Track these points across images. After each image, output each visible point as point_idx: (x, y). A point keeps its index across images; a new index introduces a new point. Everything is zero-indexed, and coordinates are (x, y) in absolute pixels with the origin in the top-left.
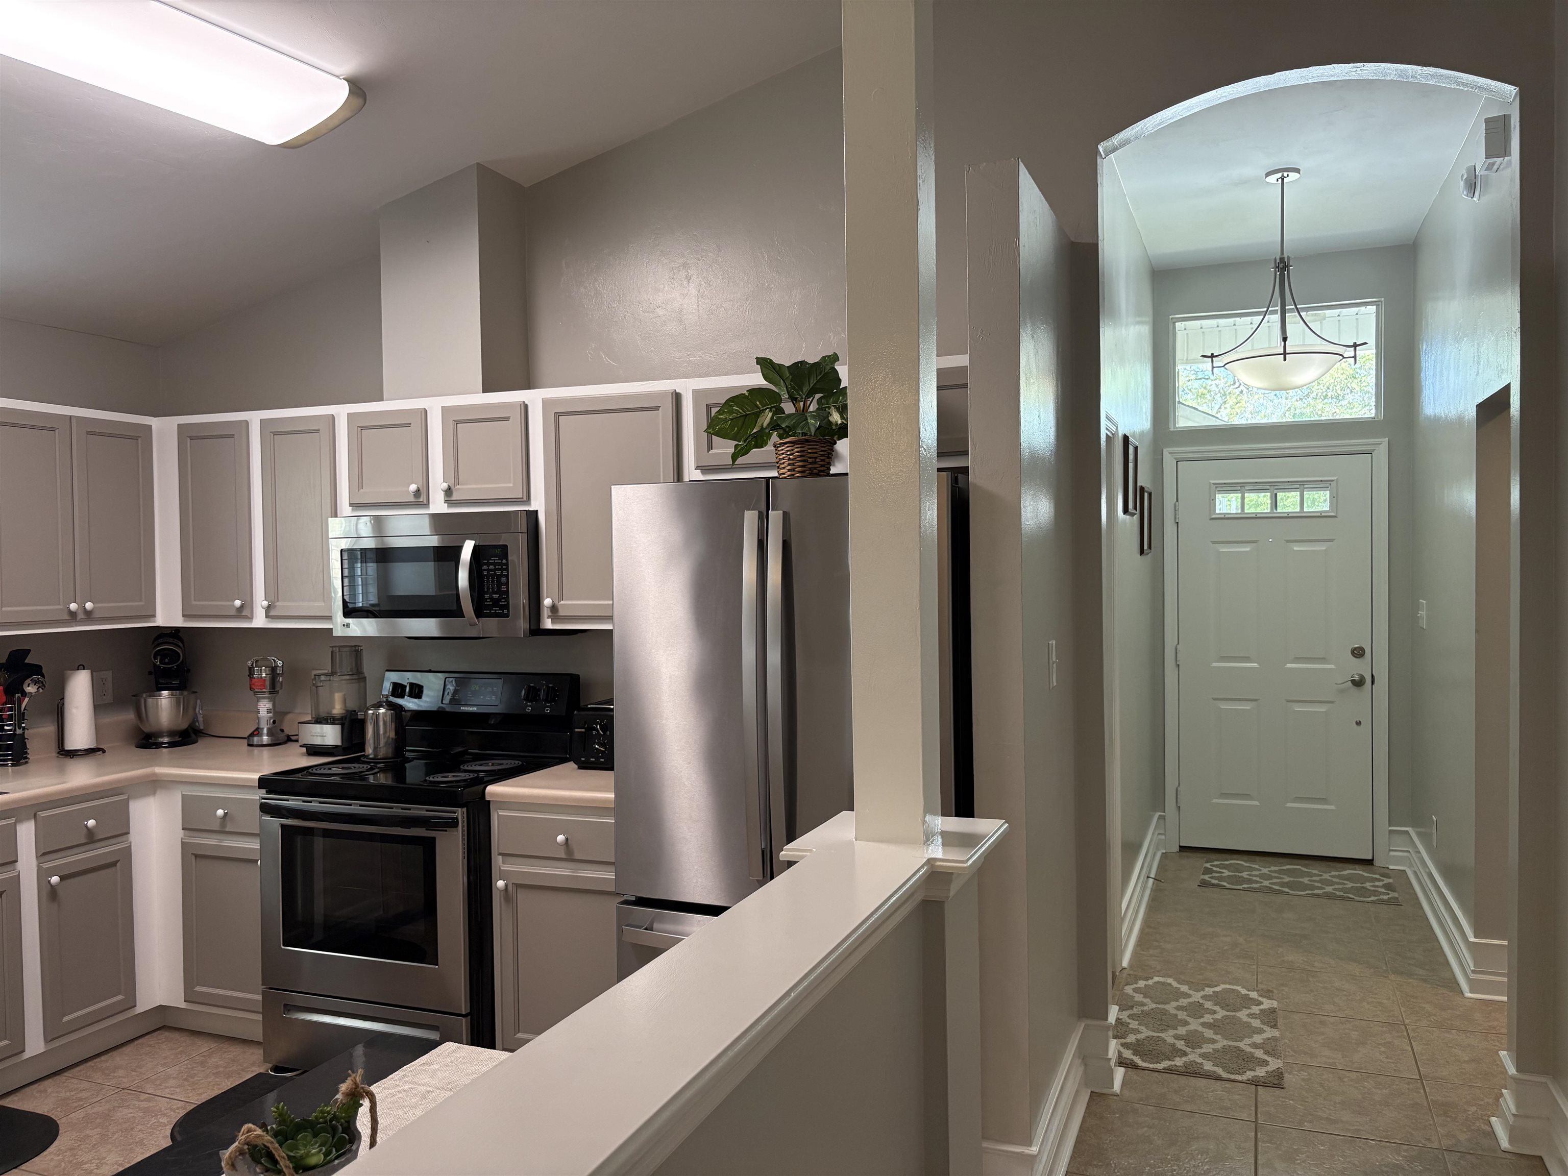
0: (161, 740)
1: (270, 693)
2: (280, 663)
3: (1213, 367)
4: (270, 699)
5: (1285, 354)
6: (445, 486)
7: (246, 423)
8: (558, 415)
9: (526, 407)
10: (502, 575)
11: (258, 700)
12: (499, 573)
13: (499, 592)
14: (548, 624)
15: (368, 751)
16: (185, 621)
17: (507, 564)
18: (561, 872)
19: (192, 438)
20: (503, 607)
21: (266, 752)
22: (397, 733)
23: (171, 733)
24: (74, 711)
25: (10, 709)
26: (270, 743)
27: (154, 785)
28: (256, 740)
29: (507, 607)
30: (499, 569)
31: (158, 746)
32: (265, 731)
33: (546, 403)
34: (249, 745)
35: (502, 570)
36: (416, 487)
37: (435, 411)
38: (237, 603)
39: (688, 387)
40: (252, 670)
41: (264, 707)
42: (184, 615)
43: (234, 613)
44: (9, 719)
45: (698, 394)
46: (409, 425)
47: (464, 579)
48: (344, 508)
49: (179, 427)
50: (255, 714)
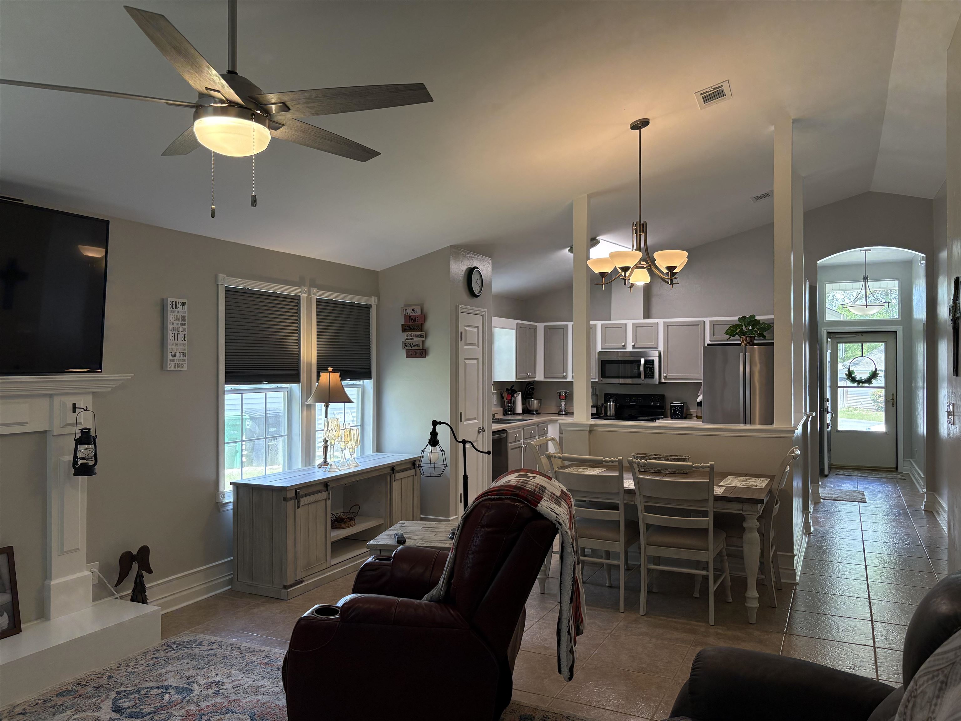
0: (533, 412)
1: (565, 400)
2: (568, 392)
3: (843, 308)
4: (565, 402)
5: (866, 306)
6: (633, 344)
7: (567, 325)
8: (668, 326)
9: (658, 324)
10: (652, 367)
11: (561, 402)
13: (651, 372)
14: (663, 381)
16: (544, 379)
17: (654, 365)
19: (549, 329)
20: (652, 376)
23: (537, 411)
24: (519, 403)
27: (552, 421)
28: (561, 413)
29: (654, 376)
31: (534, 414)
32: (563, 411)
33: (665, 323)
34: (558, 414)
35: (652, 366)
36: (623, 344)
37: (629, 324)
38: (565, 374)
39: (707, 320)
40: (560, 393)
41: (563, 404)
42: (545, 378)
43: (562, 377)
44: (510, 403)
45: (710, 322)
46: (621, 327)
47: (642, 368)
48: (599, 349)
49: (545, 326)
50: (560, 406)
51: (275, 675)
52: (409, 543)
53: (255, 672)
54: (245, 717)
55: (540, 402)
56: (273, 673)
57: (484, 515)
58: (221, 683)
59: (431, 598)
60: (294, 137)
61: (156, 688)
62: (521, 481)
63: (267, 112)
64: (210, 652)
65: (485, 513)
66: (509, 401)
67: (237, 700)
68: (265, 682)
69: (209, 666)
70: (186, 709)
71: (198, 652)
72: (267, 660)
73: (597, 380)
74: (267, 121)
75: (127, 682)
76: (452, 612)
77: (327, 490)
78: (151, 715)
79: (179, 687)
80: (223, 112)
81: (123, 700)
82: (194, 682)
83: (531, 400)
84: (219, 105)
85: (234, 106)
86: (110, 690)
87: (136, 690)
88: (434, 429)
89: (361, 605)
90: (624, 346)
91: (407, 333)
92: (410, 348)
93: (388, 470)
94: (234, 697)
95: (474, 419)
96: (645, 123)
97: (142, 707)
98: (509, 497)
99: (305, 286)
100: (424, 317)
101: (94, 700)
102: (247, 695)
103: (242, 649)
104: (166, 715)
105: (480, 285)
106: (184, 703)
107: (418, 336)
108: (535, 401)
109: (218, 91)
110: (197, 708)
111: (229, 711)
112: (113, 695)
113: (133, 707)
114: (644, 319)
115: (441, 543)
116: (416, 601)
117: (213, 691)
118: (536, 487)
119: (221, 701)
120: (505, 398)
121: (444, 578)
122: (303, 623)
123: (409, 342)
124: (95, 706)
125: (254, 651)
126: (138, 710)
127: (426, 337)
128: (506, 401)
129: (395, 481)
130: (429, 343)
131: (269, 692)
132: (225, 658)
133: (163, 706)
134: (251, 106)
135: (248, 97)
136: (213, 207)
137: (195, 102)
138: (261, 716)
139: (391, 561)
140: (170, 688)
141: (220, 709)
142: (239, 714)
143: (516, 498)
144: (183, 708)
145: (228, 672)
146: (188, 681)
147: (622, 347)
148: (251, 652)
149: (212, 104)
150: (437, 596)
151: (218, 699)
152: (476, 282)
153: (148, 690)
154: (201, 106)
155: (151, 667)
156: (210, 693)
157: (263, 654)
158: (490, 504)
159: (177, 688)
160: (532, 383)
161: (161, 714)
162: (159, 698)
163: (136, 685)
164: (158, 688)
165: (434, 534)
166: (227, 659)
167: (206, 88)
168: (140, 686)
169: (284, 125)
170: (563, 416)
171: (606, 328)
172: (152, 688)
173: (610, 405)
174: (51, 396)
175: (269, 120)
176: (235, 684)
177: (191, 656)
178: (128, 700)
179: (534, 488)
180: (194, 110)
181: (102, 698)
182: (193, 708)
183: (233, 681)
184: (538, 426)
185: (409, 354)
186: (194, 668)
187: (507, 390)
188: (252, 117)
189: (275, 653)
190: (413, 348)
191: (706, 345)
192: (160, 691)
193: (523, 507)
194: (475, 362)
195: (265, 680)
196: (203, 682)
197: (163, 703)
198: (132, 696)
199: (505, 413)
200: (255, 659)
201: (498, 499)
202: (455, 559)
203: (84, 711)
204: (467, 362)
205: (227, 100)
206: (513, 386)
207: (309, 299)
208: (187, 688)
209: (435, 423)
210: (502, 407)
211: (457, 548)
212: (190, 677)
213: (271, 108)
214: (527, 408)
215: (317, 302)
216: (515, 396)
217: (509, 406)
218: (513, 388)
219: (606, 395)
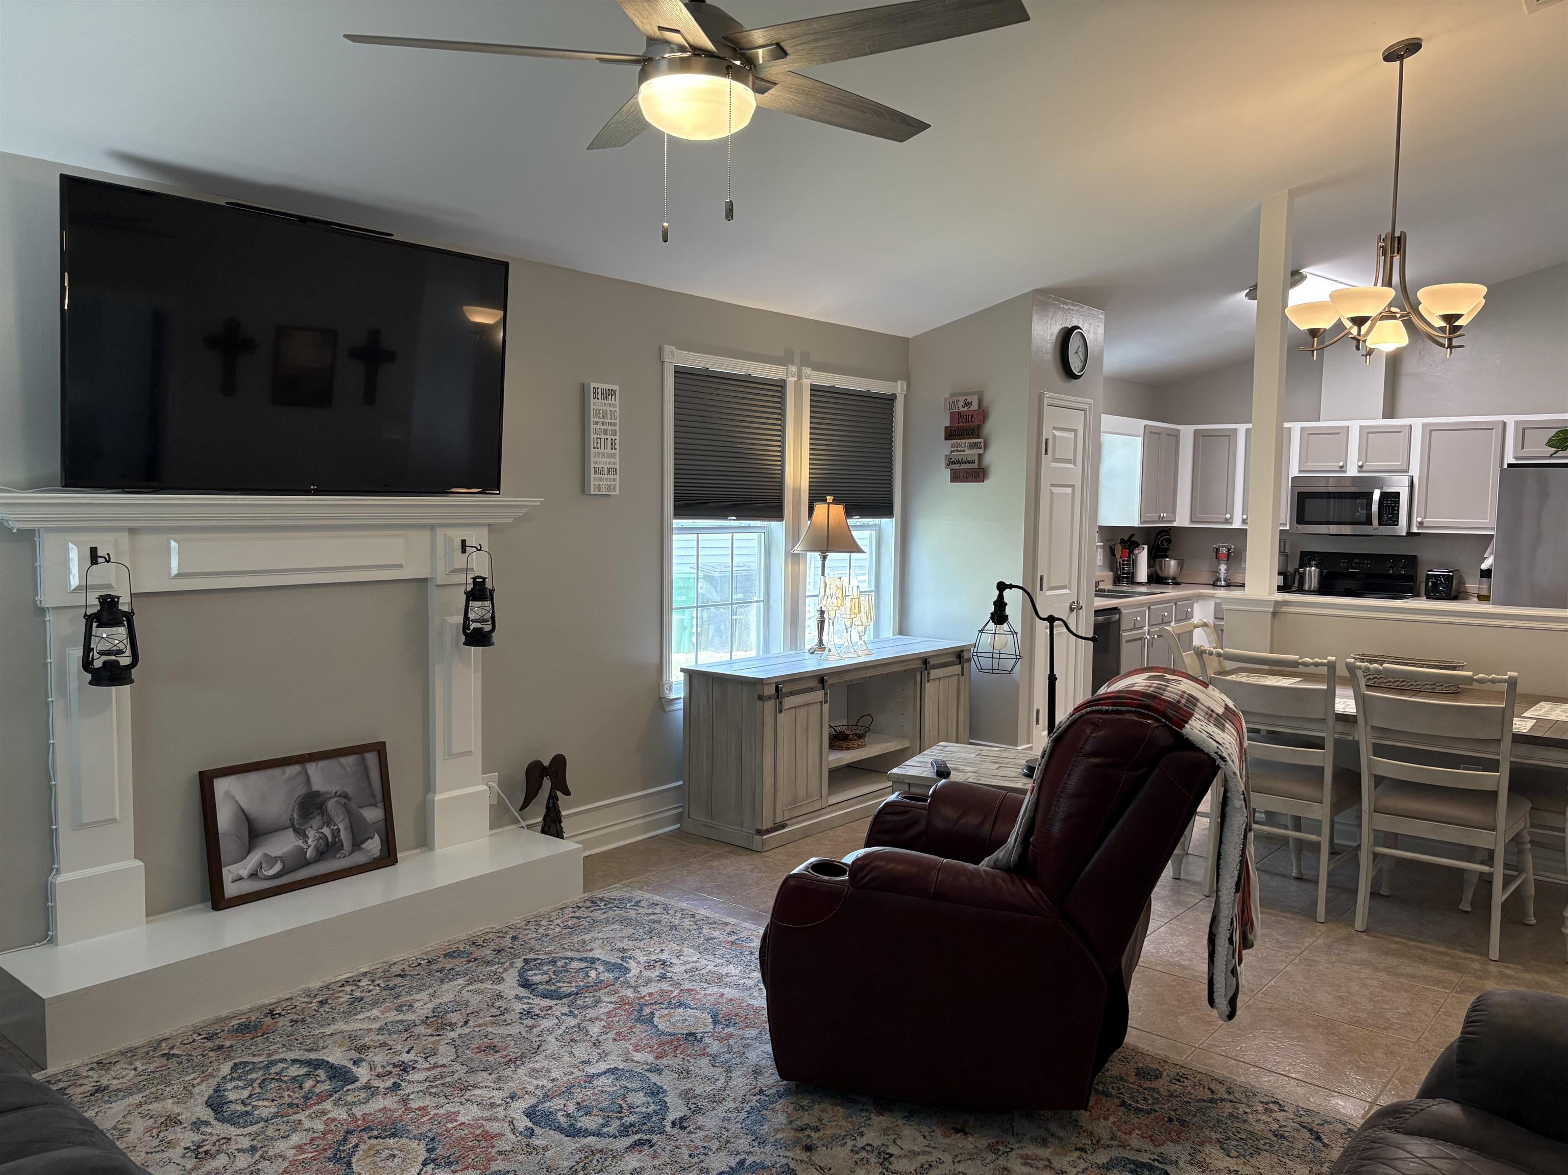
0: (1168, 581)
1: (1229, 561)
2: (1233, 547)
4: (1226, 564)
6: (1360, 463)
7: (1236, 430)
8: (1431, 431)
9: (1411, 427)
10: (1395, 506)
11: (1219, 564)
13: (1393, 513)
14: (1415, 530)
16: (1189, 524)
17: (1399, 501)
20: (1394, 521)
23: (1174, 579)
24: (1141, 564)
25: (1127, 561)
26: (1225, 585)
27: (1200, 597)
28: (1219, 583)
29: (1397, 521)
30: (1393, 504)
31: (1168, 584)
32: (1222, 580)
33: (1424, 426)
34: (1213, 586)
35: (1395, 504)
36: (1341, 464)
37: (1355, 427)
38: (1228, 516)
39: (1511, 420)
40: (1218, 550)
41: (1223, 568)
42: (1192, 522)
43: (1223, 520)
44: (1127, 564)
45: (1517, 423)
46: (1338, 433)
47: (1375, 507)
48: (1294, 472)
49: (1195, 430)
50: (1217, 572)
51: (746, 960)
52: (955, 777)
53: (717, 953)
54: (704, 1015)
55: (1181, 564)
56: (743, 958)
57: (1089, 737)
58: (668, 963)
59: (995, 863)
60: (790, 103)
61: (578, 959)
62: (1155, 685)
63: (750, 62)
64: (652, 917)
65: (1091, 733)
66: (1124, 561)
67: (692, 990)
68: (732, 970)
69: (651, 938)
70: (620, 995)
71: (635, 915)
72: (734, 937)
73: (1288, 528)
74: (751, 78)
75: (538, 947)
76: (1030, 889)
77: (824, 689)
78: (572, 997)
79: (609, 963)
80: (683, 66)
81: (534, 972)
82: (630, 958)
83: (1165, 561)
84: (679, 54)
85: (699, 55)
86: (516, 956)
87: (550, 959)
88: (1001, 597)
89: (882, 863)
90: (1341, 467)
91: (954, 441)
92: (957, 466)
93: (919, 664)
94: (687, 985)
95: (1064, 587)
96: (1413, 46)
97: (559, 984)
98: (1133, 709)
99: (792, 364)
100: (983, 414)
101: (493, 968)
102: (705, 985)
103: (697, 918)
104: (592, 999)
105: (1082, 358)
106: (617, 985)
107: (976, 446)
108: (1173, 562)
109: (677, 31)
110: (636, 995)
111: (680, 1005)
112: (519, 963)
113: (547, 982)
114: (1384, 417)
115: (1009, 781)
116: (971, 866)
117: (657, 973)
118: (1182, 697)
119: (670, 988)
120: (1118, 555)
121: (1017, 834)
122: (792, 882)
123: (957, 456)
124: (496, 977)
125: (715, 922)
126: (553, 988)
127: (986, 446)
128: (1119, 560)
129: (928, 681)
130: (991, 458)
131: (739, 985)
132: (673, 927)
133: (588, 987)
134: (726, 53)
135: (723, 38)
136: (666, 224)
137: (641, 54)
138: (727, 1018)
139: (926, 801)
140: (598, 963)
141: (668, 1001)
142: (695, 1011)
143: (1146, 712)
144: (616, 993)
145: (678, 948)
146: (622, 955)
147: (1338, 469)
148: (710, 924)
149: (667, 55)
150: (1005, 861)
151: (665, 986)
152: (1076, 353)
153: (567, 961)
154: (650, 60)
155: (570, 930)
156: (653, 976)
157: (728, 929)
158: (1100, 718)
159: (606, 963)
160: (1167, 531)
161: (586, 997)
162: (582, 975)
163: (550, 953)
164: (581, 960)
165: (997, 766)
166: (676, 929)
167: (659, 27)
168: (556, 955)
169: (775, 84)
170: (1222, 588)
171: (1309, 434)
172: (572, 959)
173: (1310, 572)
174: (432, 527)
175: (753, 75)
176: (688, 966)
177: (625, 920)
178: (540, 972)
179: (1177, 698)
180: (639, 67)
181: (505, 966)
182: (630, 993)
183: (685, 963)
184: (1176, 604)
185: (956, 477)
186: (630, 937)
187: (1123, 541)
188: (728, 71)
189: (745, 928)
190: (964, 466)
191: (1505, 466)
192: (583, 965)
193: (1157, 727)
194: (1069, 490)
195: (731, 966)
196: (643, 959)
197: (588, 982)
198: (545, 968)
199: (1117, 580)
200: (716, 934)
201: (1113, 712)
202: (1037, 804)
203: (482, 981)
204: (1056, 490)
205: (691, 46)
206: (1133, 535)
207: (799, 386)
208: (621, 964)
209: (1002, 587)
210: (1111, 570)
211: (1040, 788)
212: (624, 950)
213: (757, 54)
214: (1157, 574)
215: (811, 390)
216: (1136, 552)
217: (1124, 569)
218: (1133, 539)
219: (1304, 554)
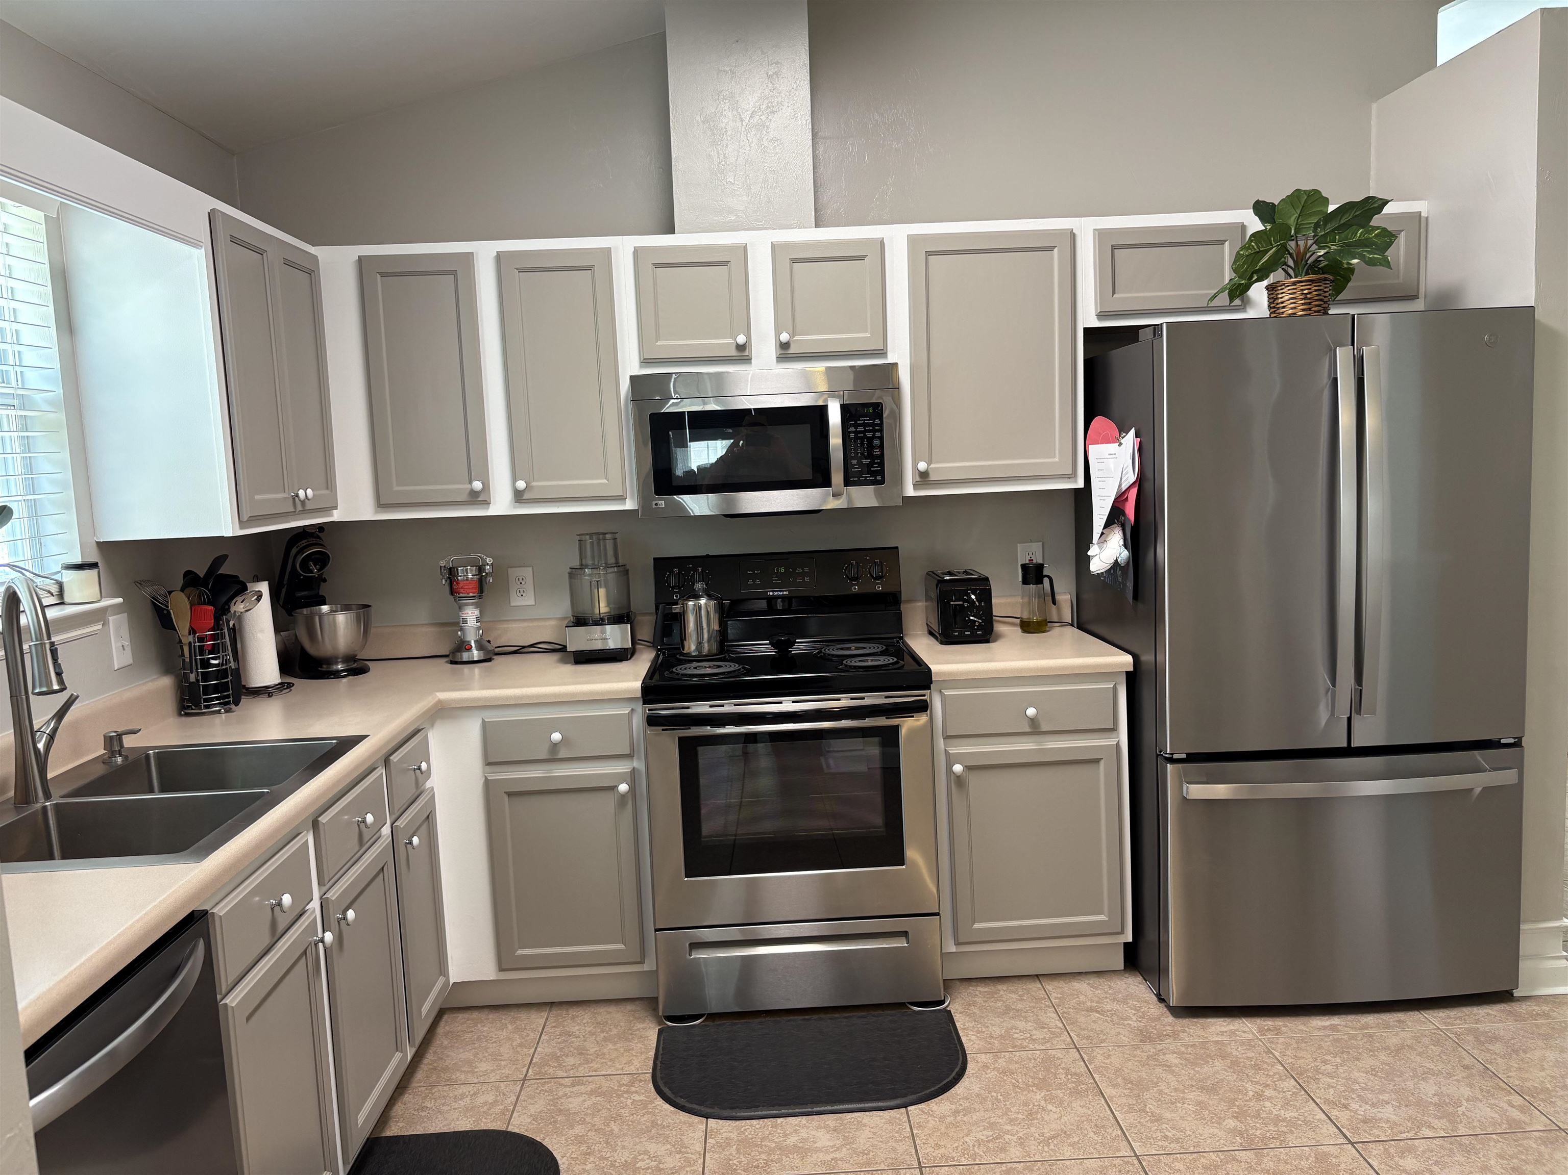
0: (334, 668)
1: (480, 597)
2: (489, 560)
4: (477, 606)
6: (783, 338)
7: (469, 257)
8: (930, 253)
9: (881, 245)
10: (874, 437)
11: (460, 608)
12: (870, 435)
13: (870, 456)
15: (689, 648)
16: (376, 512)
17: (881, 424)
18: (1026, 746)
19: (384, 275)
20: (873, 473)
21: (477, 670)
22: (720, 625)
23: (350, 658)
24: (259, 635)
25: (213, 637)
26: (482, 658)
27: (438, 709)
28: (465, 656)
29: (881, 472)
30: (869, 431)
31: (336, 675)
32: (473, 644)
33: (912, 241)
34: (453, 662)
35: (874, 431)
36: (740, 339)
37: (759, 247)
38: (477, 485)
39: (1086, 229)
40: (451, 573)
41: (471, 615)
42: (381, 505)
43: (463, 497)
44: (214, 650)
45: (1101, 235)
46: (725, 264)
47: (836, 440)
48: (631, 363)
49: (361, 259)
50: (457, 624)
66: (201, 639)
73: (630, 505)
83: (321, 616)
90: (741, 348)
108: (341, 618)
114: (819, 223)
120: (182, 625)
128: (187, 639)
147: (733, 352)
160: (312, 535)
170: (476, 666)
171: (657, 266)
173: (696, 609)
184: (386, 765)
187: (191, 580)
191: (1081, 333)
206: (219, 561)
210: (167, 669)
214: (303, 650)
216: (238, 607)
217: (206, 664)
218: (224, 570)
219: (662, 565)
